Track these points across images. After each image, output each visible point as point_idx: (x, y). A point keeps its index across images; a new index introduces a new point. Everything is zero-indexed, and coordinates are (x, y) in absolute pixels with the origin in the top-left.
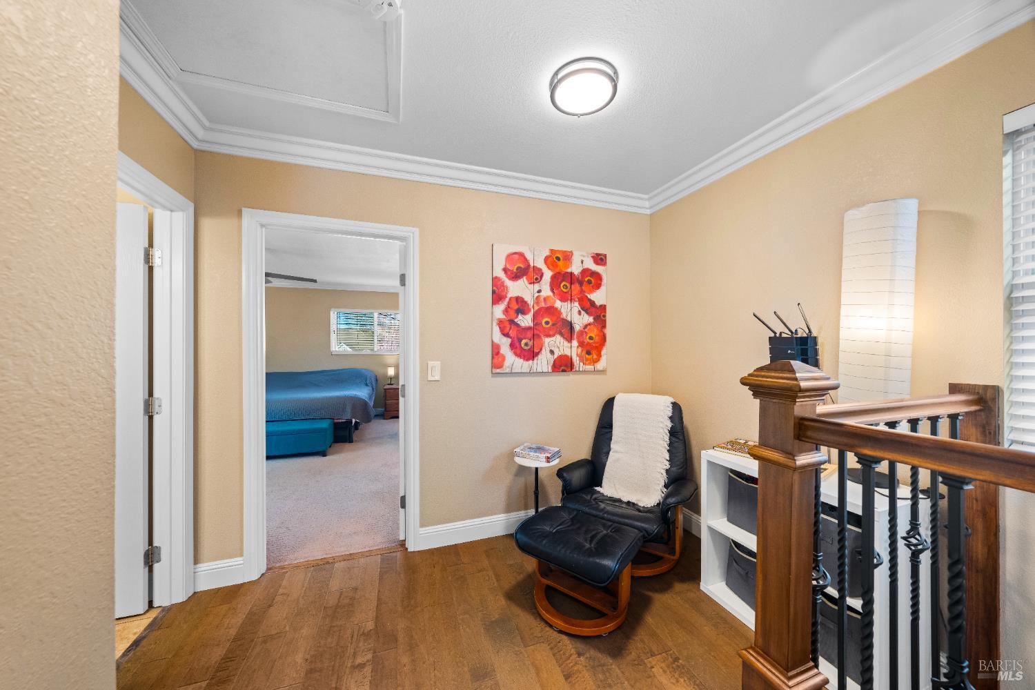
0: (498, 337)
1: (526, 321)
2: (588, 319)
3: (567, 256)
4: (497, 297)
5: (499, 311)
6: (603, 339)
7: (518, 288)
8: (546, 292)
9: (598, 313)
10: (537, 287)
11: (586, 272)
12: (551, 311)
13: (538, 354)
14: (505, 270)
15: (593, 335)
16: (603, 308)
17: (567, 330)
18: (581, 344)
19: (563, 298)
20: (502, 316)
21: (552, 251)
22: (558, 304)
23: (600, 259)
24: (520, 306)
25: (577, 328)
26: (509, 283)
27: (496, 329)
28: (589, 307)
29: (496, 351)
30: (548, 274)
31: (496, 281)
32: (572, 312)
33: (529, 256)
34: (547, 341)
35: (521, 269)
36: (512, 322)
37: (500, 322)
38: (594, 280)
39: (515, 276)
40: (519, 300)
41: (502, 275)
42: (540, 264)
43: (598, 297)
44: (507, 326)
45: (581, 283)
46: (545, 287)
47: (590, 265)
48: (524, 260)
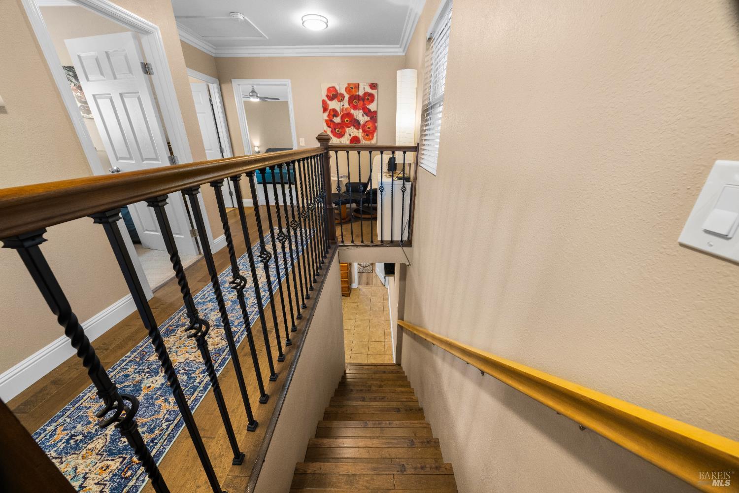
0: (326, 127)
1: (337, 120)
2: (367, 118)
3: (357, 86)
4: (325, 109)
5: (325, 116)
6: (375, 128)
7: (334, 105)
8: (347, 105)
9: (373, 115)
10: (342, 103)
11: (366, 94)
12: (349, 115)
13: (343, 135)
14: (327, 96)
15: (369, 126)
16: (375, 112)
17: (356, 124)
18: (364, 131)
19: (355, 108)
20: (327, 118)
21: (349, 84)
22: (352, 111)
23: (373, 86)
24: (334, 113)
25: (362, 123)
26: (329, 102)
27: (325, 125)
28: (367, 112)
30: (347, 97)
31: (324, 101)
32: (359, 115)
33: (338, 88)
34: (347, 129)
35: (333, 94)
36: (331, 121)
37: (326, 121)
38: (369, 98)
39: (332, 99)
40: (334, 110)
41: (326, 99)
42: (343, 91)
43: (372, 107)
44: (329, 123)
45: (363, 100)
46: (346, 103)
47: (369, 90)
48: (336, 90)
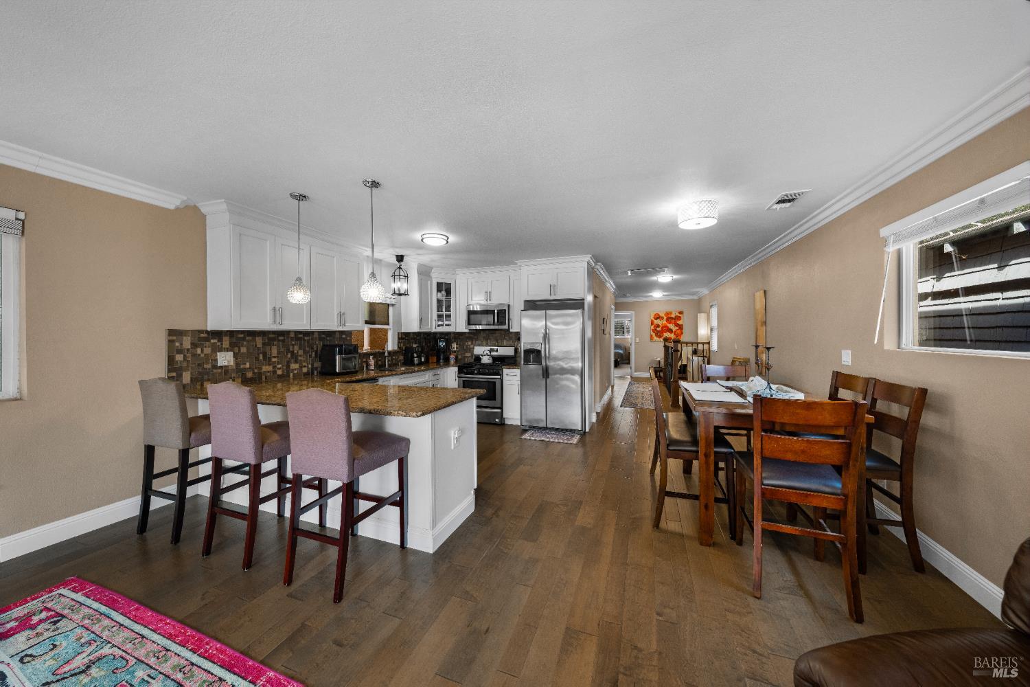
0: (652, 333)
1: (659, 329)
2: (677, 328)
3: (671, 313)
4: (652, 323)
5: (652, 327)
6: (682, 333)
7: (656, 322)
9: (681, 327)
10: (662, 321)
11: (676, 316)
12: (666, 326)
13: (662, 337)
14: (654, 318)
15: (678, 332)
16: (682, 325)
17: (670, 331)
18: (675, 334)
21: (666, 312)
22: (668, 325)
23: (681, 313)
24: (658, 326)
25: (674, 330)
28: (677, 325)
29: (651, 336)
30: (665, 318)
31: (652, 320)
32: (672, 326)
34: (665, 334)
35: (658, 317)
36: (656, 329)
37: (653, 330)
38: (678, 318)
39: (656, 319)
42: (663, 315)
43: (680, 322)
45: (675, 319)
46: (665, 322)
47: (678, 314)
48: (659, 315)
